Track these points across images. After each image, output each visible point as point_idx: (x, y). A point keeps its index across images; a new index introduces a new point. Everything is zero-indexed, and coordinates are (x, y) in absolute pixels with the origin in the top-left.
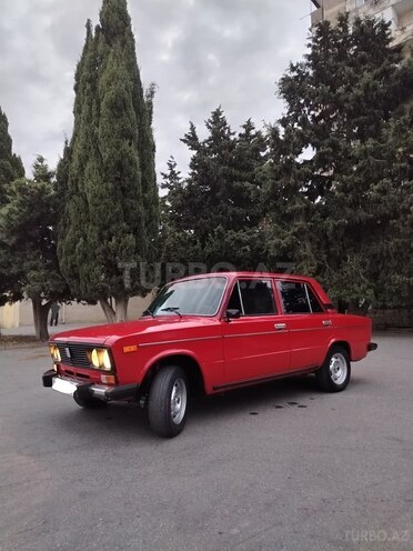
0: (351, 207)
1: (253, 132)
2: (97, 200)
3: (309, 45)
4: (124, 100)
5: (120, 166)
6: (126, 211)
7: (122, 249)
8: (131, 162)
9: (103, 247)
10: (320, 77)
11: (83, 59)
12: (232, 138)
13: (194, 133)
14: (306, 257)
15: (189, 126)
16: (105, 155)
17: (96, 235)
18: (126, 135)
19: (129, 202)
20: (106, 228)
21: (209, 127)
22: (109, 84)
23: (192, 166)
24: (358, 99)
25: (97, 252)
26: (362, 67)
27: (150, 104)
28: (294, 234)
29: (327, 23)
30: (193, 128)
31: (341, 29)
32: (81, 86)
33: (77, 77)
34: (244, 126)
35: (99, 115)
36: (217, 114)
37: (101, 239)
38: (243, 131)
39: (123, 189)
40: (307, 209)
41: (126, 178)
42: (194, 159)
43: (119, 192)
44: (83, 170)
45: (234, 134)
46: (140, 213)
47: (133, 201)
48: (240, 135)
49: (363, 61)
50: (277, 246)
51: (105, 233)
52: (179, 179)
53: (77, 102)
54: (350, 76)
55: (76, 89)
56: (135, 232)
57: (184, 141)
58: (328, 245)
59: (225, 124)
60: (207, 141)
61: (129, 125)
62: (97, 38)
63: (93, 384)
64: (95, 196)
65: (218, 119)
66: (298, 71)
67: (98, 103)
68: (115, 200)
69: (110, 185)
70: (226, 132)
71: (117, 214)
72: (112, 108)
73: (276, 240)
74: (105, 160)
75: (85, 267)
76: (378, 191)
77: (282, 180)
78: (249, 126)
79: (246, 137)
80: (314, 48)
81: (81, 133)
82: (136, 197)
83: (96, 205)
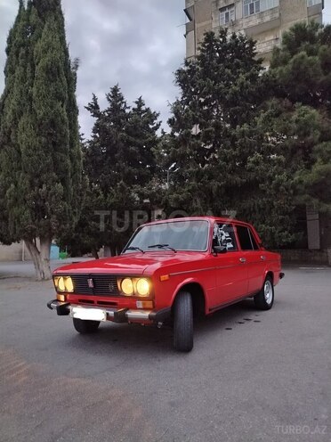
0: (230, 173)
1: (143, 108)
2: (30, 151)
3: (199, 49)
4: (58, 67)
5: (53, 124)
6: (56, 162)
7: (51, 196)
8: (63, 121)
9: (33, 193)
10: (206, 74)
11: (15, 26)
12: (127, 111)
13: (96, 104)
14: (197, 209)
15: (92, 97)
16: (40, 113)
17: (27, 182)
18: (59, 97)
19: (59, 155)
20: (38, 176)
21: (109, 100)
22: (45, 52)
23: (95, 131)
24: (235, 93)
25: (27, 197)
26: (238, 70)
27: (75, 74)
28: (189, 191)
29: (212, 34)
30: (95, 99)
31: (221, 40)
32: (14, 50)
33: (10, 40)
34: (136, 102)
35: (33, 77)
36: (115, 90)
37: (32, 185)
38: (136, 106)
39: (54, 144)
40: (198, 172)
41: (58, 134)
42: (97, 125)
43: (51, 146)
44: (16, 123)
45: (129, 108)
46: (67, 165)
47: (62, 155)
48: (133, 109)
49: (238, 66)
50: (176, 200)
51: (36, 181)
52: (82, 139)
53: (9, 62)
54: (228, 75)
55: (8, 51)
56: (63, 181)
57: (88, 109)
58: (212, 201)
59: (122, 99)
60: (107, 111)
61: (62, 89)
62: (29, 11)
63: (128, 309)
64: (29, 147)
65: (116, 95)
66: (191, 66)
67: (33, 67)
68: (46, 152)
69: (43, 139)
70: (123, 105)
71: (48, 165)
72: (47, 73)
73: (175, 195)
74: (39, 117)
75: (16, 211)
76: (253, 162)
77: (181, 148)
78: (140, 103)
79: (138, 111)
80: (202, 51)
81: (16, 91)
82: (65, 152)
83: (29, 156)
